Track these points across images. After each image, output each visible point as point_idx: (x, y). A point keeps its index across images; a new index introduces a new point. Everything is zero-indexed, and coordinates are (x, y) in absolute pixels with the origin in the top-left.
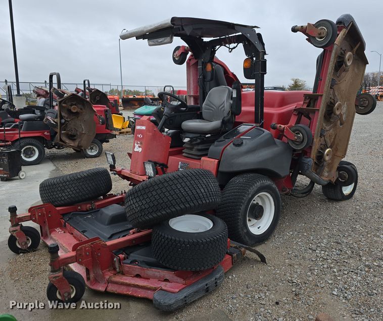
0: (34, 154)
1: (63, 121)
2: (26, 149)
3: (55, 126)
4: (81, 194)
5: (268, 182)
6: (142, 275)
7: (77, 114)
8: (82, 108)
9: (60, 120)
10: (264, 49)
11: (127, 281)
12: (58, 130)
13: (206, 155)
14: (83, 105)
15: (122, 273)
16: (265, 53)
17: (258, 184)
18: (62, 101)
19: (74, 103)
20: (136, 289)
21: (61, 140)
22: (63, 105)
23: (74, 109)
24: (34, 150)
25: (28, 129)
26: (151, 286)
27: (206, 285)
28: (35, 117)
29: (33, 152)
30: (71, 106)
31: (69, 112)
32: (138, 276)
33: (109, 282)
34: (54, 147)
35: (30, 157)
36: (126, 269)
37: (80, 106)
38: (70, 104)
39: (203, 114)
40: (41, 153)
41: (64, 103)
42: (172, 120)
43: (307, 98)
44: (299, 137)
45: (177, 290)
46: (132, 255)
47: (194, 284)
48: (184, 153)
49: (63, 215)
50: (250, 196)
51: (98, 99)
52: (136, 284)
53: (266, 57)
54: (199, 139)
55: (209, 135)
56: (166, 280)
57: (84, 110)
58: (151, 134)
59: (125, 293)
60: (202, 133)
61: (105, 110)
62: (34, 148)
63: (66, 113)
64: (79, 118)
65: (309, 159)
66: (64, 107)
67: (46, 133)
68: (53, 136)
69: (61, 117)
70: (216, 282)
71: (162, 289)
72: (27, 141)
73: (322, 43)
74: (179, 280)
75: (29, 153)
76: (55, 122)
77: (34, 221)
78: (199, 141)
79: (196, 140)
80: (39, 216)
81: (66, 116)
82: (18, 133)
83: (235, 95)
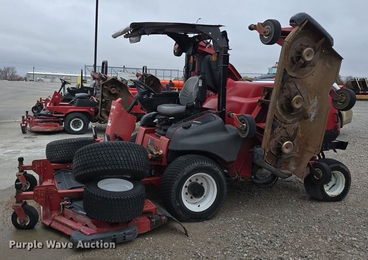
0: (80, 126)
1: (104, 100)
2: (75, 120)
3: (98, 104)
4: (69, 155)
5: (208, 164)
6: (74, 219)
7: (115, 95)
8: (121, 90)
9: (102, 99)
10: (228, 45)
11: (62, 221)
12: (99, 108)
13: (164, 135)
14: (122, 88)
15: (63, 215)
16: (228, 48)
17: (196, 164)
19: (114, 86)
20: (67, 228)
21: (101, 116)
22: (105, 87)
23: (113, 91)
24: (81, 122)
25: (79, 105)
26: (75, 227)
27: (114, 236)
28: (86, 96)
29: (80, 124)
30: (111, 88)
31: (110, 92)
32: (71, 219)
33: (53, 220)
34: (97, 121)
35: (78, 128)
36: (66, 212)
37: (119, 89)
38: (111, 86)
39: (180, 99)
40: (86, 125)
42: (150, 103)
43: (266, 90)
44: (243, 126)
45: (89, 234)
46: (74, 203)
47: (104, 232)
48: (156, 132)
49: (56, 170)
50: (185, 173)
51: (152, 83)
52: (67, 224)
53: (229, 52)
54: (165, 120)
55: (173, 118)
56: (86, 225)
57: (122, 93)
58: (118, 113)
59: (60, 230)
60: (168, 115)
62: (81, 120)
63: (107, 94)
65: (259, 149)
66: (106, 89)
67: (91, 109)
68: (96, 113)
69: (103, 97)
70: (125, 237)
71: (80, 231)
72: (76, 114)
73: (268, 41)
74: (94, 227)
75: (77, 125)
76: (97, 100)
77: (34, 170)
78: (164, 122)
79: (162, 121)
80: (38, 168)
81: (107, 96)
82: (70, 108)
83: (200, 85)
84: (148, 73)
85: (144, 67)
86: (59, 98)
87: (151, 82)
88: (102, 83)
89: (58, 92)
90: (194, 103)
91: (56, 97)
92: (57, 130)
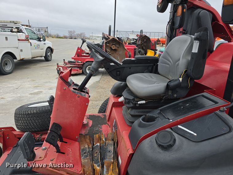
7: (115, 50)
8: (119, 47)
14: (120, 45)
18: (107, 42)
19: (114, 44)
22: (107, 44)
23: (114, 47)
30: (112, 45)
31: (111, 48)
37: (117, 46)
38: (112, 44)
41: (108, 44)
54: (132, 103)
61: (134, 48)
64: (117, 53)
66: (108, 46)
81: (109, 51)
82: (87, 59)
83: (195, 50)
84: (143, 34)
85: (141, 31)
86: (80, 52)
87: (145, 40)
88: (106, 42)
89: (80, 47)
90: (181, 79)
91: (79, 51)
92: (78, 73)
